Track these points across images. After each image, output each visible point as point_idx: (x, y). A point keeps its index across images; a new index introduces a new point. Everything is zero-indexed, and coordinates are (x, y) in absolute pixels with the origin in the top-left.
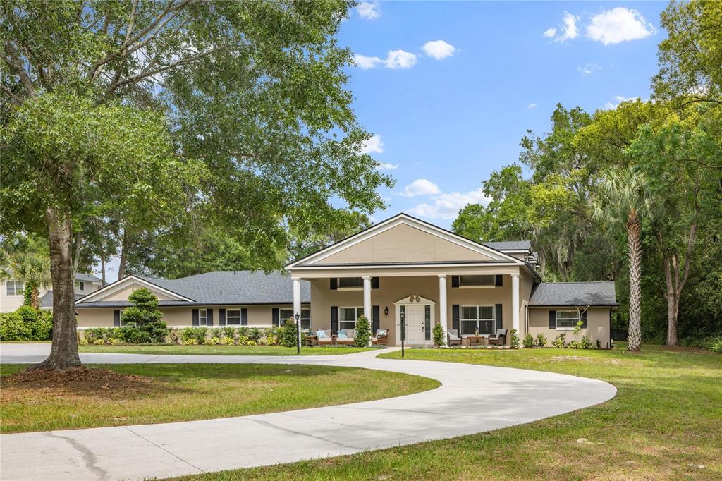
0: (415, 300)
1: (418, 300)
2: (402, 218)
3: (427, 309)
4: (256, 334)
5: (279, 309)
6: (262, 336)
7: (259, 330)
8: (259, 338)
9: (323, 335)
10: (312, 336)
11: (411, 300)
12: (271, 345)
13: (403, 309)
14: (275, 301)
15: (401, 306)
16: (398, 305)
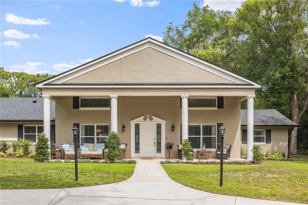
0: (148, 119)
1: (151, 119)
2: (149, 42)
3: (159, 127)
4: (5, 146)
5: (24, 126)
6: (9, 147)
7: (7, 143)
8: (7, 149)
9: (69, 149)
10: (57, 149)
11: (145, 119)
12: (19, 157)
13: (137, 127)
14: (20, 119)
15: (136, 124)
16: (133, 123)
